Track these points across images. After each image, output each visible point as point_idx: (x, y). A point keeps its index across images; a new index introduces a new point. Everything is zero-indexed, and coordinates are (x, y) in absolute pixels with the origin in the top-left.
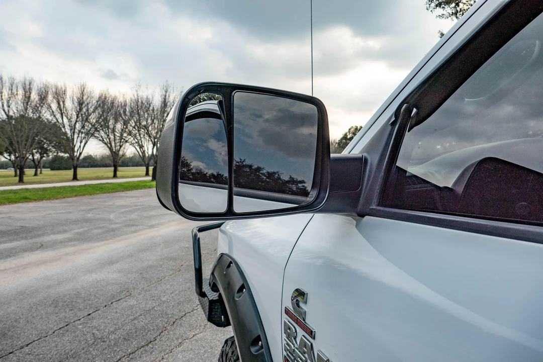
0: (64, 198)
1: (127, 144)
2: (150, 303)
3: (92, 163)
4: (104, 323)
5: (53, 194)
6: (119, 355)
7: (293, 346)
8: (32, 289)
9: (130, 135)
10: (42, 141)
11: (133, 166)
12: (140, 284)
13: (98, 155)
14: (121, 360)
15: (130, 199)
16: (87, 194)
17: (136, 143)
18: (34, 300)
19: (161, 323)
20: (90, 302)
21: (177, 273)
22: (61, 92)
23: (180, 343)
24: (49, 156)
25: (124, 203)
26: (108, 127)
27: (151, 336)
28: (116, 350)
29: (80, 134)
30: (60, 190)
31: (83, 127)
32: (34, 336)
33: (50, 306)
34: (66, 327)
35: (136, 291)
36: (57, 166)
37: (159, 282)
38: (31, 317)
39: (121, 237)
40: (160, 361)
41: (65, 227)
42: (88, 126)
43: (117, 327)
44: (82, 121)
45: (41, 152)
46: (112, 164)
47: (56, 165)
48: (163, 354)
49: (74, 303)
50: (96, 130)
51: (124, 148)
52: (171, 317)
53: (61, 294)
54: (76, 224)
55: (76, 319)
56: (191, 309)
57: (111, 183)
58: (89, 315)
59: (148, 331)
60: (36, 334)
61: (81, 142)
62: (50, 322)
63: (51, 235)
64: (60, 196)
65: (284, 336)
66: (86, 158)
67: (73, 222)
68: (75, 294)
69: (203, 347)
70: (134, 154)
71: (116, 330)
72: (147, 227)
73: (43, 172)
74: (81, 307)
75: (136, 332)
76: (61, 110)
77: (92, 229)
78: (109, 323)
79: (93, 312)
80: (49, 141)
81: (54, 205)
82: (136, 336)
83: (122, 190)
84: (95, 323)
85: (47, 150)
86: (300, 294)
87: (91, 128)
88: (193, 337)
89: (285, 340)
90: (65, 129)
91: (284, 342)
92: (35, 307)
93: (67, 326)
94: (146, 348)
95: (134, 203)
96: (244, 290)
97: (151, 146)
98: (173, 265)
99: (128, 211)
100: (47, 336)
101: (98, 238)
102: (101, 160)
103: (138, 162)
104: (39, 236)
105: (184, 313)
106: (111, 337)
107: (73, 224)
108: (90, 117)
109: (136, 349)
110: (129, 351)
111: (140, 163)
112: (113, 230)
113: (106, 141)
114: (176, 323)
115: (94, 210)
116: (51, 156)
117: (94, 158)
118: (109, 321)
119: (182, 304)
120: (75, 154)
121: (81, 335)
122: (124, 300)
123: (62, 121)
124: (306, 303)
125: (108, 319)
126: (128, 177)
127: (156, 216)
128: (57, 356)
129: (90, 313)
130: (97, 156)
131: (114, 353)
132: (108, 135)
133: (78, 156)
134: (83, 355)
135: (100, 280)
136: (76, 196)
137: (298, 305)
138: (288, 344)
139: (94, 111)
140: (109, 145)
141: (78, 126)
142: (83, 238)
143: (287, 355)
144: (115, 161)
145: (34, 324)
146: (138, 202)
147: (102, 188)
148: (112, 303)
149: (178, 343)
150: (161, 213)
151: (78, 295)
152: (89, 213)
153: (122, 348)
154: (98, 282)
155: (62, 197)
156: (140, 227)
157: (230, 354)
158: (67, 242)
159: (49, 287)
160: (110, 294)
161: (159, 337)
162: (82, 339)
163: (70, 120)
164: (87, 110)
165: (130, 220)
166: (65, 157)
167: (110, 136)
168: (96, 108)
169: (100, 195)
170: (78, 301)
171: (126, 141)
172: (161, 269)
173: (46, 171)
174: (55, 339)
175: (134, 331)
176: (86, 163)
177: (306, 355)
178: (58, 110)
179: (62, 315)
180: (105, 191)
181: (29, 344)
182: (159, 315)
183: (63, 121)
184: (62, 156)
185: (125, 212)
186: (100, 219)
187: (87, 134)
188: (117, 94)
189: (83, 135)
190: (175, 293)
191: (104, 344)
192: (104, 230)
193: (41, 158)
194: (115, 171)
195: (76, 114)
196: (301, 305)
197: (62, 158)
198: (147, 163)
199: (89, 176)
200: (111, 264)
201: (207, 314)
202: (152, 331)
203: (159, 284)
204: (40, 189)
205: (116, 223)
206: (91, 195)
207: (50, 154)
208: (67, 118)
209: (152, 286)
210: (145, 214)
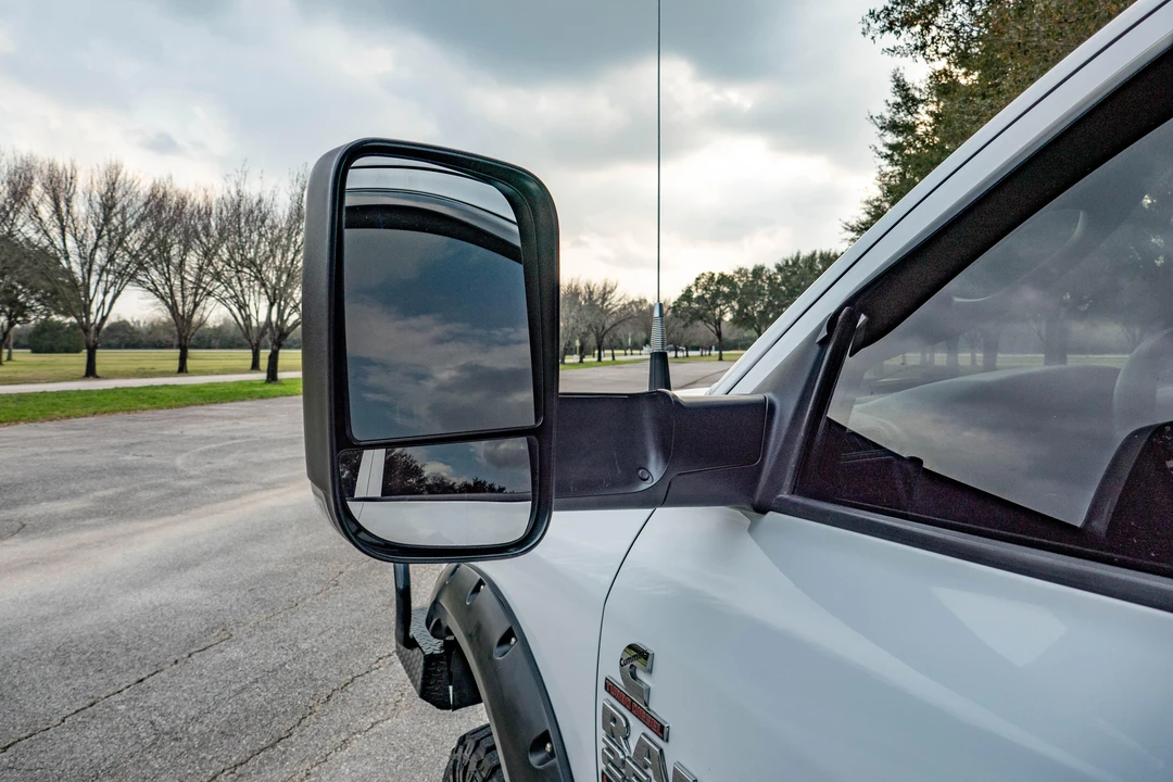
0: (68, 417)
1: (211, 299)
2: (275, 654)
3: (128, 339)
4: (175, 698)
5: (41, 408)
6: (211, 768)
7: (620, 753)
8: (6, 623)
9: (219, 280)
10: (15, 288)
11: (222, 347)
12: (250, 613)
13: (142, 322)
14: (218, 778)
15: (220, 423)
16: (120, 410)
17: (231, 297)
18: (14, 649)
19: (300, 697)
20: (140, 654)
21: (331, 589)
22: (64, 179)
23: (344, 741)
24: (30, 321)
25: (206, 433)
26: (168, 261)
27: (281, 726)
28: (204, 758)
29: (105, 274)
30: (58, 401)
31: (111, 259)
32: (19, 728)
33: (51, 662)
34: (89, 709)
35: (241, 629)
36: (47, 343)
37: (292, 610)
38: (9, 687)
39: (204, 509)
40: (302, 780)
41: (73, 486)
42: (123, 257)
43: (205, 707)
44: (110, 244)
45: (11, 311)
46: (176, 342)
47: (45, 341)
48: (308, 766)
49: (104, 656)
50: (141, 266)
51: (204, 308)
52: (322, 686)
53: (73, 636)
54: (99, 479)
55: (110, 691)
56: (365, 668)
57: (174, 386)
58: (141, 681)
59: (274, 716)
60: (22, 725)
61: (105, 293)
62: (53, 697)
63: (41, 501)
64: (57, 413)
65: (602, 733)
66: (115, 327)
67: (92, 472)
68: (104, 636)
69: (394, 749)
70: (225, 320)
71: (202, 713)
72: (260, 488)
73: (14, 357)
74: (120, 664)
75: (247, 718)
76: (60, 219)
77: (136, 490)
78: (185, 700)
79: (149, 676)
80: (31, 288)
81: (44, 434)
82: (247, 727)
83: (199, 401)
84: (154, 698)
85: (25, 307)
86: (637, 655)
87: (130, 262)
88: (372, 727)
89: (604, 740)
90: (69, 263)
91: (602, 746)
92: (15, 664)
93: (91, 705)
94: (271, 752)
95: (228, 431)
96: (513, 640)
97: (264, 304)
98: (322, 571)
99: (214, 450)
100: (48, 729)
101: (151, 511)
102: (150, 333)
103: (233, 338)
104: (15, 504)
105: (350, 677)
106: (193, 730)
107: (92, 478)
108: (128, 238)
109: (249, 755)
110: (234, 759)
111: (237, 342)
112: (185, 492)
113: (161, 291)
114: (334, 697)
115: (139, 447)
116: (34, 320)
117: (132, 328)
118: (185, 695)
119: (344, 657)
120: (92, 318)
121: (125, 727)
122: (216, 647)
123: (62, 244)
124: (650, 671)
125: (184, 691)
126: (211, 373)
127: (277, 461)
128: (74, 772)
129: (141, 677)
130: (139, 322)
131: (200, 764)
132: (168, 279)
133: (98, 321)
134: (132, 770)
135: (161, 605)
136: (95, 414)
137: (634, 676)
138: (609, 749)
139: (137, 226)
140: (169, 300)
141: (100, 257)
142: (117, 510)
143: (608, 769)
144: (183, 336)
145: (17, 701)
146: (237, 430)
147: (154, 398)
148: (190, 655)
149: (339, 741)
150: (291, 456)
151: (112, 637)
152: (127, 454)
153: (219, 753)
154: (155, 608)
155: (63, 415)
156: (246, 487)
157: (473, 767)
158: (79, 518)
159: (45, 619)
160: (184, 635)
161: (297, 729)
162: (128, 734)
163: (80, 243)
164: (123, 223)
165: (220, 470)
166: (65, 324)
167: (172, 280)
168: (143, 218)
169: (150, 411)
170: (113, 651)
171: (209, 294)
172: (295, 580)
173: (23, 356)
174: (67, 735)
175: (242, 716)
176: (113, 337)
177: (650, 772)
178: (55, 218)
179: (79, 681)
180: (162, 404)
181: (8, 747)
182: (295, 681)
183: (65, 245)
184: (59, 322)
185: (209, 451)
186: (152, 467)
187: (120, 275)
188: (191, 189)
189: (111, 277)
190: (329, 634)
191: (178, 744)
192: (162, 492)
193: (11, 325)
194: (183, 358)
195: (97, 231)
196: (640, 675)
197: (60, 325)
198: (254, 341)
199: (122, 368)
200: (182, 570)
201: (419, 683)
202: (282, 716)
203: (292, 614)
204: (10, 396)
205: (191, 477)
206: (129, 411)
207: (33, 317)
208: (75, 236)
209: (277, 617)
210: (254, 457)
